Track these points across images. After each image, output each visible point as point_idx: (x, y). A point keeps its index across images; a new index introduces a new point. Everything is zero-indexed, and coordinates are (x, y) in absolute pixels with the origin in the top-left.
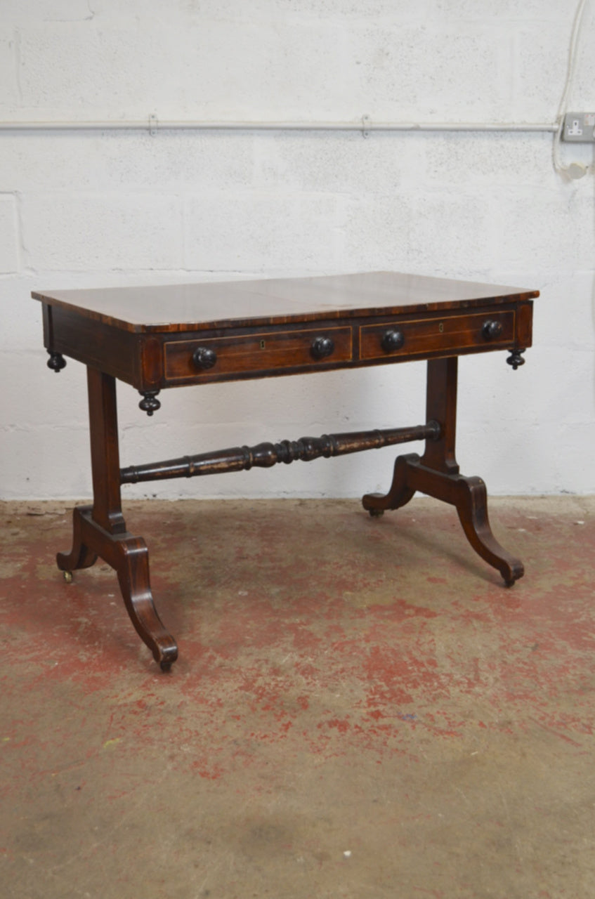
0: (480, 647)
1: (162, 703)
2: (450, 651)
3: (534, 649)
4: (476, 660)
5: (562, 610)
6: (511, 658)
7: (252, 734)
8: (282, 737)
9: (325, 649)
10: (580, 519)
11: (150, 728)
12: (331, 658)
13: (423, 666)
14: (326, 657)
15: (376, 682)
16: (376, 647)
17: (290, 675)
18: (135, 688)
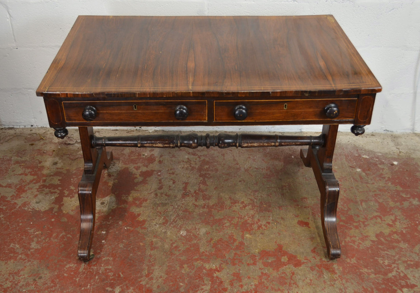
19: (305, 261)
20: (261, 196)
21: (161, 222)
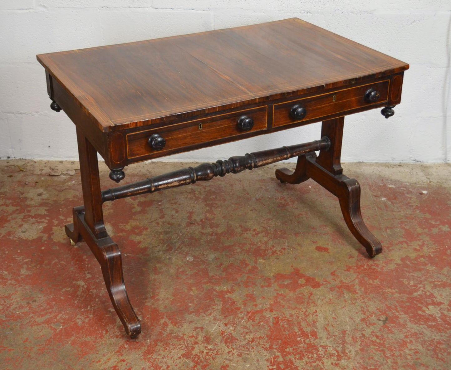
0: (347, 319)
2: (327, 323)
3: (385, 322)
4: (344, 332)
5: (407, 283)
6: (368, 331)
9: (242, 318)
10: (425, 189)
12: (246, 327)
13: (308, 337)
14: (242, 327)
15: (274, 352)
16: (277, 317)
17: (217, 343)
18: (112, 353)
19: (324, 283)
20: (275, 224)
21: (165, 249)
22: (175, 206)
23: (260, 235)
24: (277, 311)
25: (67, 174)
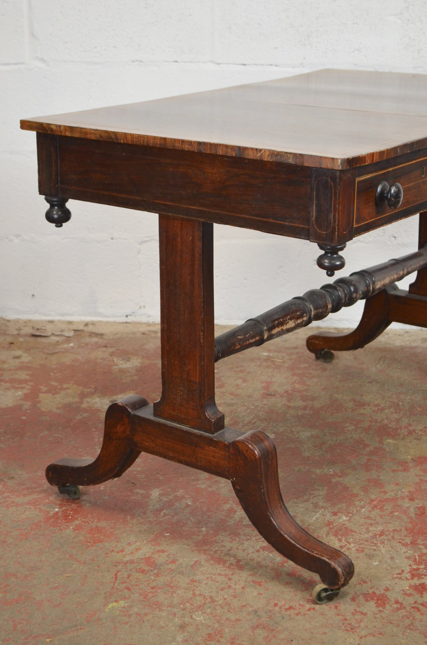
1: (174, 562)
7: (276, 605)
8: (309, 610)
9: (362, 507)
11: (159, 591)
12: (369, 518)
14: (363, 517)
15: (420, 549)
16: (421, 507)
17: (320, 535)
18: (143, 541)
22: (241, 375)
23: (386, 411)
24: (422, 499)
25: (60, 335)
